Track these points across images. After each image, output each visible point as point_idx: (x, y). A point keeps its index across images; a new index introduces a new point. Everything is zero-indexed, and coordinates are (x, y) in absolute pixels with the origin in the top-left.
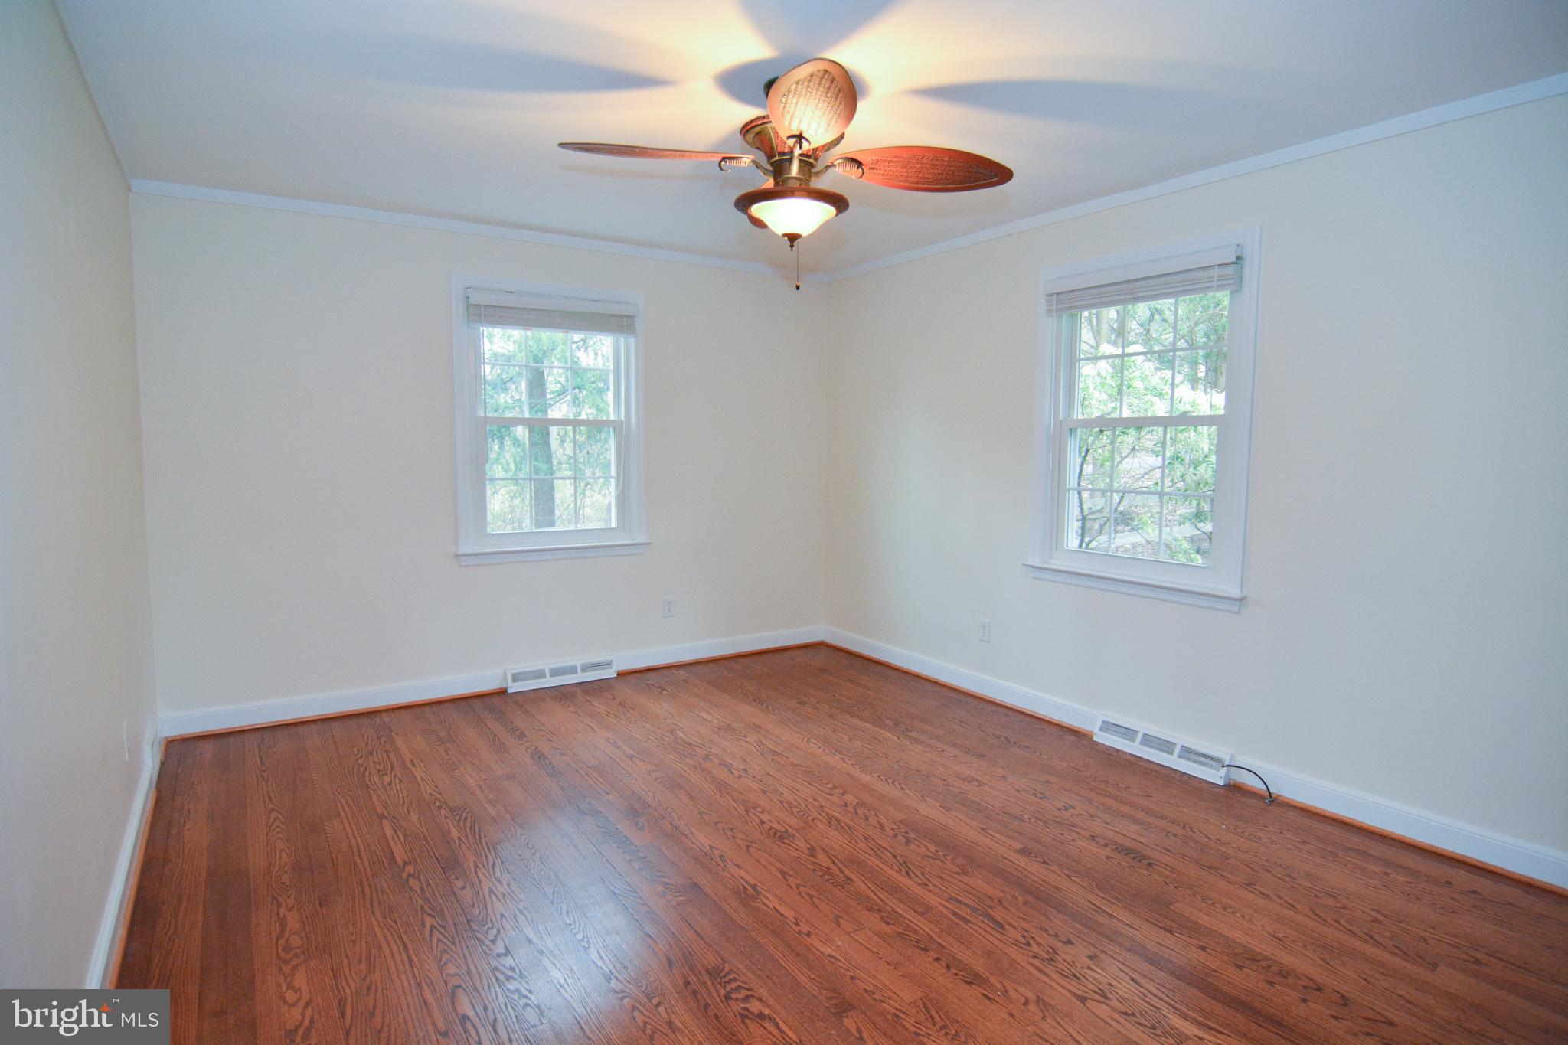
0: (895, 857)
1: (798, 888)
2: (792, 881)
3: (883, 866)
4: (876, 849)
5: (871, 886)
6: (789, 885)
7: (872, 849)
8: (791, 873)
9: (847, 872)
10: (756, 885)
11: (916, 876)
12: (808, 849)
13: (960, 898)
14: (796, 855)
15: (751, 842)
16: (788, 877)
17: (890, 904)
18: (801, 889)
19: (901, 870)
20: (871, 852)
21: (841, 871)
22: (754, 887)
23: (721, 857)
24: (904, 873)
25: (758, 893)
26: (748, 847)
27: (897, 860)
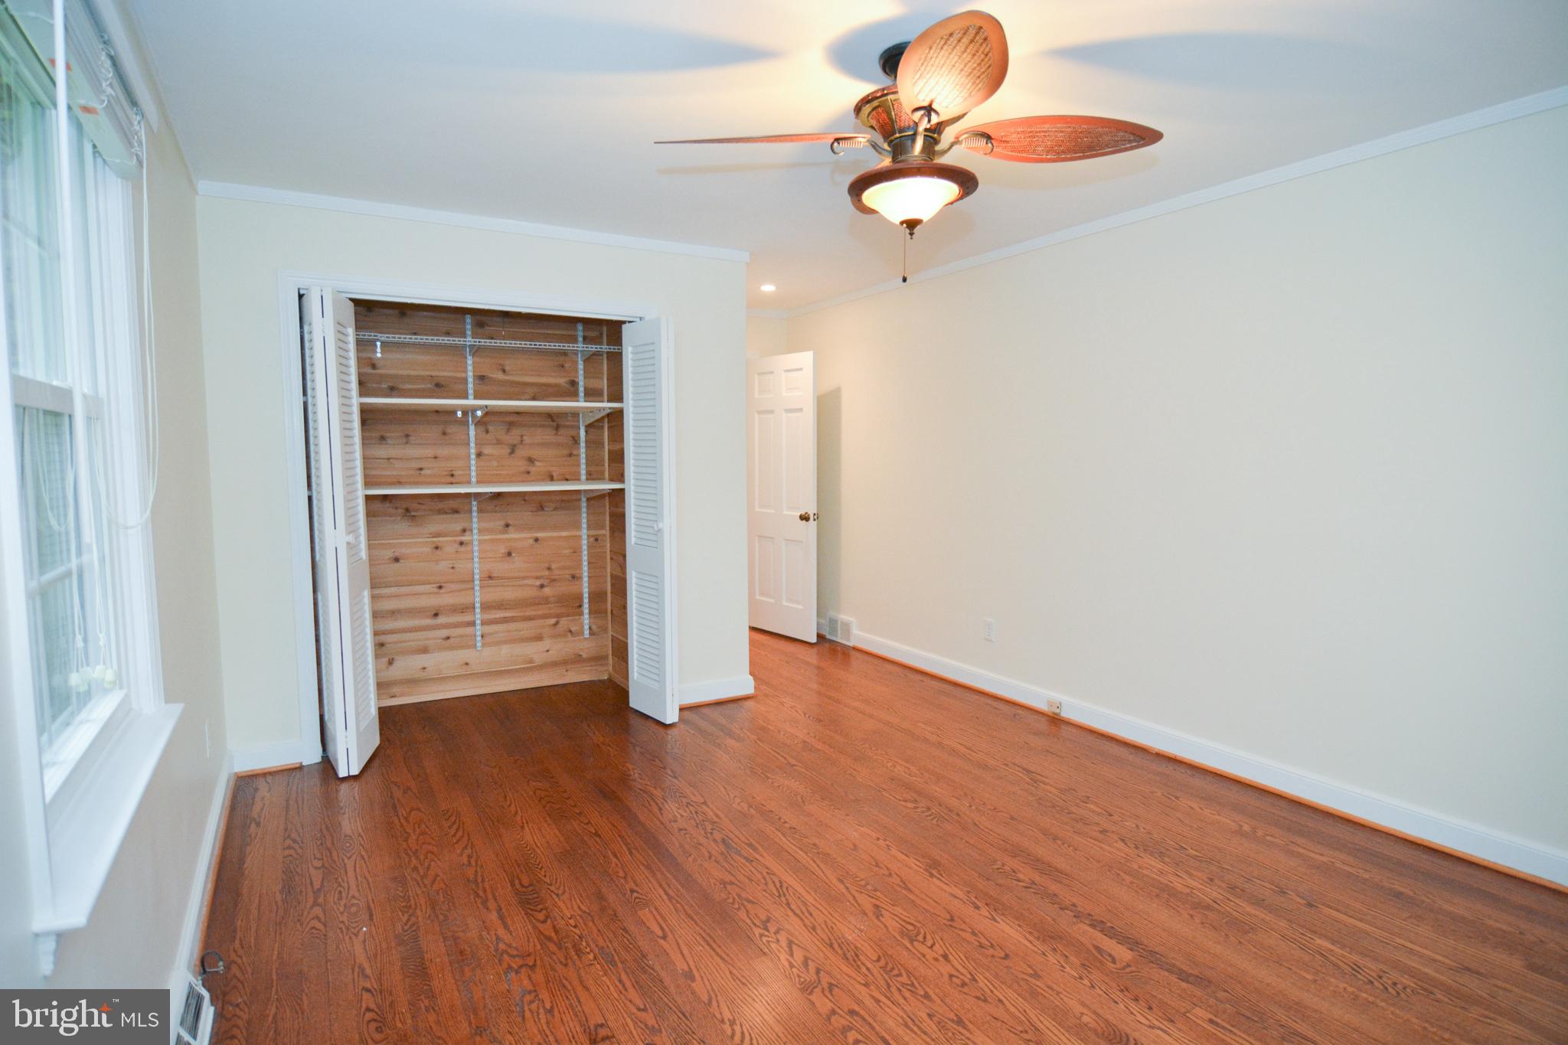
0: (788, 904)
1: (890, 873)
2: (895, 880)
3: (804, 894)
4: (806, 913)
5: (821, 874)
6: (899, 877)
7: (811, 915)
8: (899, 889)
9: (842, 888)
10: (930, 877)
11: (773, 882)
12: (882, 915)
13: (744, 861)
14: (896, 908)
15: (951, 925)
16: (901, 884)
17: (809, 859)
18: (887, 873)
19: (787, 888)
20: (812, 909)
21: (847, 888)
22: (932, 875)
23: (977, 908)
24: (785, 885)
25: (926, 870)
26: (952, 920)
27: (786, 899)
